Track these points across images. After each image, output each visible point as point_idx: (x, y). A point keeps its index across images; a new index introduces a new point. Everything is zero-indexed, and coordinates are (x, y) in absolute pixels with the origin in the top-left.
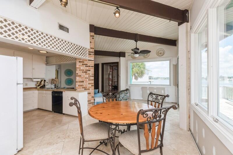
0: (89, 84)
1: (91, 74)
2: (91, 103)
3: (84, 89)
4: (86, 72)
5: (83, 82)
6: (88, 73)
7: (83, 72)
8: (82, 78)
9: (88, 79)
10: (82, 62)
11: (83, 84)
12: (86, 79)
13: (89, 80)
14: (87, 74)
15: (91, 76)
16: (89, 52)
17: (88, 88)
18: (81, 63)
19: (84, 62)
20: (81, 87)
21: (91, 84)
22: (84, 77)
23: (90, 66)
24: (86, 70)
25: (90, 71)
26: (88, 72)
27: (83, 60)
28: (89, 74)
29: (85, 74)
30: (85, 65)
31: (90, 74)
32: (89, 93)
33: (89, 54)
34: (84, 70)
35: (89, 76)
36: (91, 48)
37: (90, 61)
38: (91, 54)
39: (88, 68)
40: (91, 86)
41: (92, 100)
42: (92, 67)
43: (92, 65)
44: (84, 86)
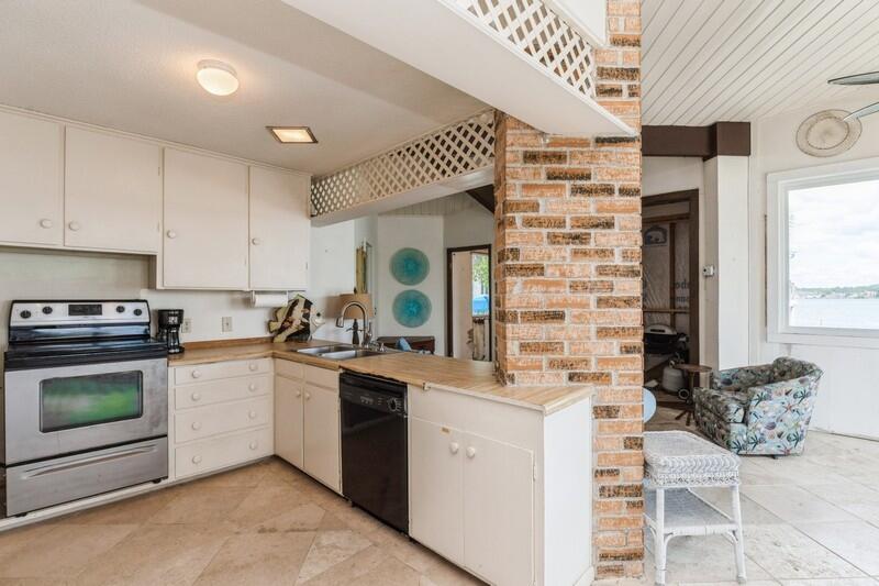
0: (603, 332)
1: (617, 252)
2: (617, 492)
3: (565, 373)
4: (576, 238)
5: (559, 316)
6: (592, 246)
7: (553, 239)
8: (548, 284)
9: (592, 298)
10: (547, 157)
11: (561, 336)
12: (580, 296)
13: (600, 301)
14: (585, 253)
15: (616, 271)
16: (602, 72)
17: (594, 368)
18: (544, 167)
19: (560, 157)
20: (544, 358)
21: (617, 332)
22: (563, 274)
23: (609, 190)
24: (579, 222)
25: (609, 225)
26: (598, 238)
27: (555, 142)
28: (603, 253)
29: (575, 253)
30: (568, 184)
31: (612, 253)
32: (604, 412)
33: (602, 91)
34: (561, 224)
35: (601, 271)
36: (615, 42)
37: (606, 148)
38: (618, 92)
39: (590, 207)
40: (616, 353)
41: (630, 464)
42: (628, 198)
43: (628, 177)
44: (562, 349)
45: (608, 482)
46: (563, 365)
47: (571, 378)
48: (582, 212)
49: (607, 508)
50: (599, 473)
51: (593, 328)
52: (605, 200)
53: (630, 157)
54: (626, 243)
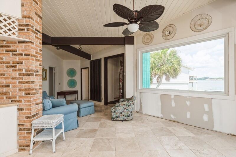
0: (20, 90)
1: (24, 70)
3: (10, 100)
4: (13, 66)
5: (9, 86)
6: (17, 68)
7: (7, 67)
8: (6, 78)
9: (17, 81)
10: (5, 46)
11: (9, 91)
12: (14, 81)
13: (19, 82)
14: (15, 70)
15: (24, 75)
16: (20, 25)
17: (18, 99)
18: (5, 49)
19: (9, 46)
20: (5, 97)
21: (24, 90)
22: (10, 76)
23: (22, 55)
24: (14, 63)
25: (22, 63)
26: (18, 66)
27: (8, 42)
28: (20, 70)
29: (13, 70)
30: (11, 53)
31: (22, 70)
32: (20, 110)
33: (20, 30)
34: (9, 63)
35: (20, 75)
36: (23, 17)
37: (21, 44)
38: (24, 30)
39: (17, 59)
40: (23, 95)
41: (27, 123)
42: (27, 57)
43: (27, 51)
44: (9, 94)
45: (22, 127)
46: (10, 98)
47: (12, 101)
48: (15, 60)
49: (21, 134)
50: (19, 125)
51: (18, 89)
52: (21, 57)
53: (27, 46)
54: (26, 68)
